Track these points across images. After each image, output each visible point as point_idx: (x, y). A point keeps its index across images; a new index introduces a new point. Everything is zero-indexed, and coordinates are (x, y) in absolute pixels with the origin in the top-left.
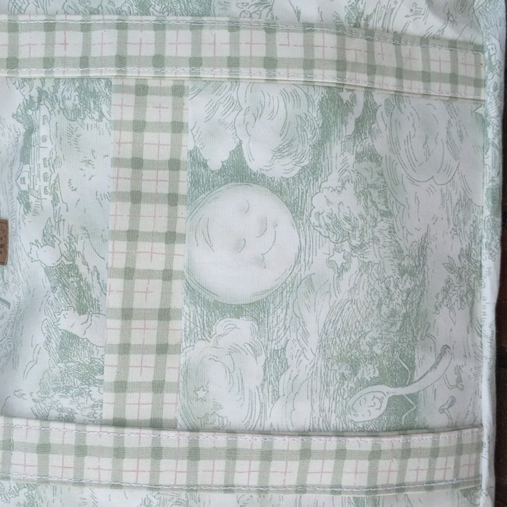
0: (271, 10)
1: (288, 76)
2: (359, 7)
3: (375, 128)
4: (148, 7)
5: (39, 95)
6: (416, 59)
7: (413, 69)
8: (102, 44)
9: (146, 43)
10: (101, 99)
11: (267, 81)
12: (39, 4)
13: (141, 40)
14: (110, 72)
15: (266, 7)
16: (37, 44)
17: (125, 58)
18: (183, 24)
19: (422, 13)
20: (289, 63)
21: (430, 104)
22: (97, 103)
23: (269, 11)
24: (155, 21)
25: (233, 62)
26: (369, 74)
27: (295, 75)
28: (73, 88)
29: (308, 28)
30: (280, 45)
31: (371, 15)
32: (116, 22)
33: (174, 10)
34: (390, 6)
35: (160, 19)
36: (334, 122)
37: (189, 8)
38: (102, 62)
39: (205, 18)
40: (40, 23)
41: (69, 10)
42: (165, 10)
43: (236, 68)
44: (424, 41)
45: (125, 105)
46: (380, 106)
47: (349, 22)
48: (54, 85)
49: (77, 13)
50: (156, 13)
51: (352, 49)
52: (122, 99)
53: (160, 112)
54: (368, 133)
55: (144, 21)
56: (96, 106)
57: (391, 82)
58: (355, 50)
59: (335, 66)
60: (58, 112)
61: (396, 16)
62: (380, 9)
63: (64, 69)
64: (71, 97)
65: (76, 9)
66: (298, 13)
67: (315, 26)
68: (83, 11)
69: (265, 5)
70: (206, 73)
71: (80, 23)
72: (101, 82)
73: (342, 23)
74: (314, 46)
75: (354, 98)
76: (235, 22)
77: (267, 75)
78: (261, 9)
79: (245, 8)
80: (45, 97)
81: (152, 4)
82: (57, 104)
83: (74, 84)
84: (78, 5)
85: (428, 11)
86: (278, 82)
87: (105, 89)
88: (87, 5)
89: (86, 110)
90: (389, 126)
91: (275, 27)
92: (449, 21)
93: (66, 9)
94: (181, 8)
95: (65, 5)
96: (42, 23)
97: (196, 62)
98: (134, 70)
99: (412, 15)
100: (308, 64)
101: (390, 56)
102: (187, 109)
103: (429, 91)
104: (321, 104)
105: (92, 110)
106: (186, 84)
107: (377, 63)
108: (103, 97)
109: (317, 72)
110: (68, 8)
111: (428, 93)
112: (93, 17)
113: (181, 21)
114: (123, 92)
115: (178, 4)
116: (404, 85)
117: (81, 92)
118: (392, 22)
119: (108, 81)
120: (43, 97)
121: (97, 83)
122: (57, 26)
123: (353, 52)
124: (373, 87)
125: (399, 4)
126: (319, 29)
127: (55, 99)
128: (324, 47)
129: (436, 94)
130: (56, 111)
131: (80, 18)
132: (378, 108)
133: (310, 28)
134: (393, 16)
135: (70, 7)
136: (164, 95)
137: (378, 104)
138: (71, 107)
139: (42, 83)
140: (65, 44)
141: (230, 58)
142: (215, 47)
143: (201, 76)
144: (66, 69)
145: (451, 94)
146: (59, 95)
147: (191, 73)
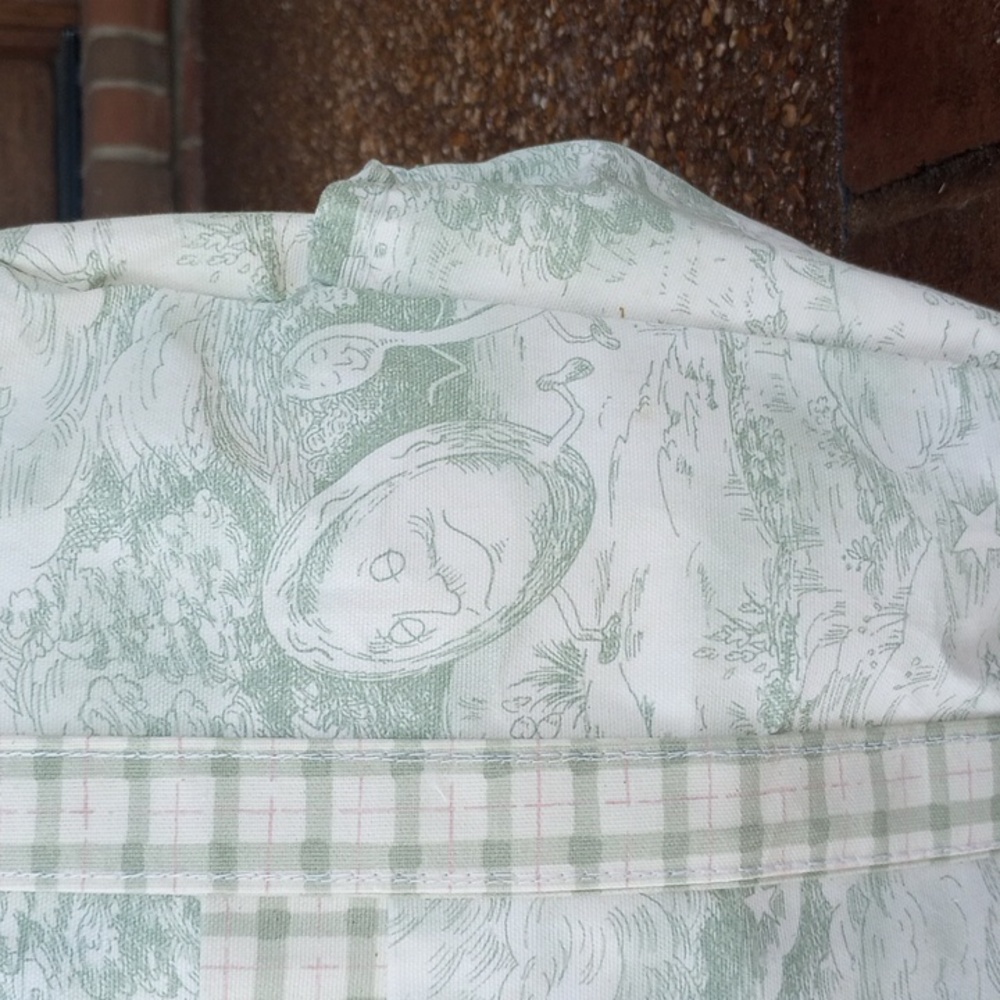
0: (583, 709)
1: (627, 880)
2: (790, 687)
3: (828, 969)
4: (288, 713)
5: (21, 932)
6: (917, 777)
7: (911, 804)
8: (176, 812)
9: (283, 810)
10: (173, 946)
11: (577, 894)
12: (21, 704)
13: (272, 802)
14: (198, 885)
15: (573, 701)
16: (15, 811)
17: (233, 849)
18: (375, 761)
19: (933, 675)
20: (631, 845)
21: (947, 876)
22: (164, 955)
23: (578, 711)
24: (307, 752)
25: (496, 855)
26: (813, 842)
27: (644, 876)
28: (105, 920)
29: (673, 751)
30: (608, 803)
31: (816, 701)
32: (211, 756)
33: (351, 720)
34: (861, 674)
35: (320, 746)
36: (736, 976)
37: (387, 714)
38: (177, 859)
39: (427, 745)
40: (24, 758)
41: (97, 723)
42: (331, 720)
43: (504, 869)
44: (935, 727)
45: (233, 967)
46: (839, 906)
47: (765, 724)
48: (58, 907)
49: (115, 731)
50: (307, 729)
51: (774, 791)
52: (227, 950)
53: (318, 977)
54: (811, 985)
55: (281, 753)
56: (161, 963)
57: (862, 848)
58: (782, 791)
59: (736, 842)
60: (70, 980)
61: (874, 691)
62: (837, 685)
63: (83, 876)
64: (100, 944)
65: (111, 719)
66: (648, 712)
67: (689, 746)
68: (130, 724)
69: (569, 698)
70: (431, 884)
71: (122, 756)
72: (175, 903)
73: (750, 729)
74: (687, 799)
75: (778, 903)
76: (500, 753)
77: (579, 881)
78: (559, 709)
79: (523, 712)
80: (35, 938)
81: (297, 707)
82: (67, 959)
83: (107, 907)
84: (118, 708)
85: (946, 669)
86: (603, 893)
87: (183, 921)
88: (139, 708)
89: (137, 973)
90: (858, 955)
91: (594, 757)
92: (991, 677)
93: (86, 719)
94: (368, 717)
95: (86, 708)
96: (29, 758)
97: (406, 857)
98: (257, 879)
99: (909, 684)
100: (675, 845)
101: (859, 784)
102: (384, 967)
103: (946, 850)
104: (705, 939)
105: (153, 973)
106: (381, 906)
107: (831, 812)
108: (178, 941)
109: (694, 861)
110: (94, 714)
111: (946, 855)
112: (156, 744)
113: (369, 752)
114: (228, 932)
115: (362, 706)
116: (892, 850)
117: (124, 929)
118: (862, 705)
119: (192, 906)
120: (32, 938)
121: (164, 907)
122: (65, 764)
123: (778, 797)
124: (822, 869)
125: (882, 667)
126: (699, 754)
127: (59, 943)
128: (710, 797)
129: (960, 853)
130: (63, 977)
131: (121, 744)
132: (832, 913)
133: (677, 754)
134: (865, 693)
135: (97, 714)
136: (329, 933)
137: (834, 904)
138: (99, 968)
139: (29, 902)
140: (86, 811)
141: (488, 846)
142: (452, 816)
143: (418, 891)
144: (86, 876)
145: (995, 844)
146: (69, 934)
147: (394, 885)
